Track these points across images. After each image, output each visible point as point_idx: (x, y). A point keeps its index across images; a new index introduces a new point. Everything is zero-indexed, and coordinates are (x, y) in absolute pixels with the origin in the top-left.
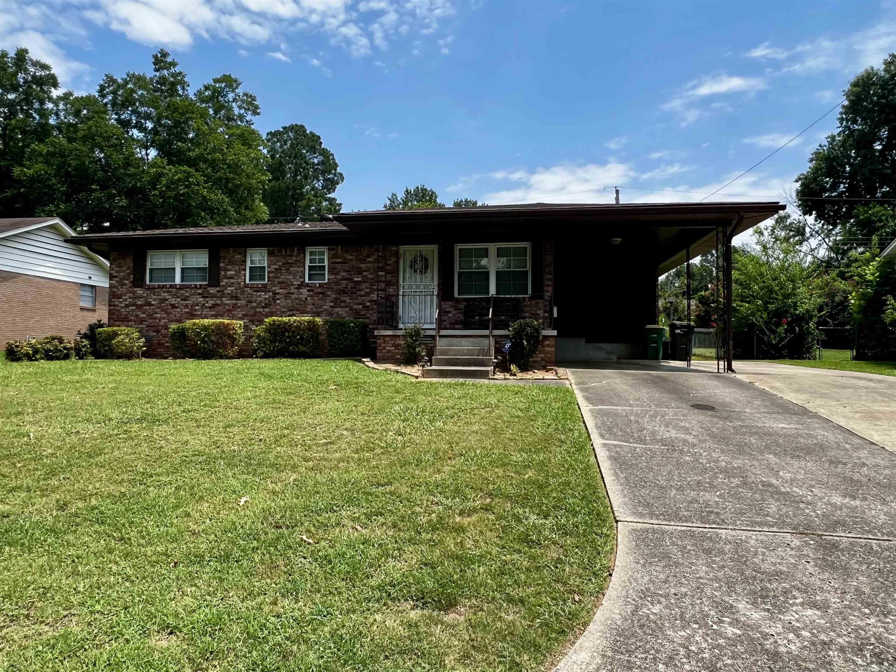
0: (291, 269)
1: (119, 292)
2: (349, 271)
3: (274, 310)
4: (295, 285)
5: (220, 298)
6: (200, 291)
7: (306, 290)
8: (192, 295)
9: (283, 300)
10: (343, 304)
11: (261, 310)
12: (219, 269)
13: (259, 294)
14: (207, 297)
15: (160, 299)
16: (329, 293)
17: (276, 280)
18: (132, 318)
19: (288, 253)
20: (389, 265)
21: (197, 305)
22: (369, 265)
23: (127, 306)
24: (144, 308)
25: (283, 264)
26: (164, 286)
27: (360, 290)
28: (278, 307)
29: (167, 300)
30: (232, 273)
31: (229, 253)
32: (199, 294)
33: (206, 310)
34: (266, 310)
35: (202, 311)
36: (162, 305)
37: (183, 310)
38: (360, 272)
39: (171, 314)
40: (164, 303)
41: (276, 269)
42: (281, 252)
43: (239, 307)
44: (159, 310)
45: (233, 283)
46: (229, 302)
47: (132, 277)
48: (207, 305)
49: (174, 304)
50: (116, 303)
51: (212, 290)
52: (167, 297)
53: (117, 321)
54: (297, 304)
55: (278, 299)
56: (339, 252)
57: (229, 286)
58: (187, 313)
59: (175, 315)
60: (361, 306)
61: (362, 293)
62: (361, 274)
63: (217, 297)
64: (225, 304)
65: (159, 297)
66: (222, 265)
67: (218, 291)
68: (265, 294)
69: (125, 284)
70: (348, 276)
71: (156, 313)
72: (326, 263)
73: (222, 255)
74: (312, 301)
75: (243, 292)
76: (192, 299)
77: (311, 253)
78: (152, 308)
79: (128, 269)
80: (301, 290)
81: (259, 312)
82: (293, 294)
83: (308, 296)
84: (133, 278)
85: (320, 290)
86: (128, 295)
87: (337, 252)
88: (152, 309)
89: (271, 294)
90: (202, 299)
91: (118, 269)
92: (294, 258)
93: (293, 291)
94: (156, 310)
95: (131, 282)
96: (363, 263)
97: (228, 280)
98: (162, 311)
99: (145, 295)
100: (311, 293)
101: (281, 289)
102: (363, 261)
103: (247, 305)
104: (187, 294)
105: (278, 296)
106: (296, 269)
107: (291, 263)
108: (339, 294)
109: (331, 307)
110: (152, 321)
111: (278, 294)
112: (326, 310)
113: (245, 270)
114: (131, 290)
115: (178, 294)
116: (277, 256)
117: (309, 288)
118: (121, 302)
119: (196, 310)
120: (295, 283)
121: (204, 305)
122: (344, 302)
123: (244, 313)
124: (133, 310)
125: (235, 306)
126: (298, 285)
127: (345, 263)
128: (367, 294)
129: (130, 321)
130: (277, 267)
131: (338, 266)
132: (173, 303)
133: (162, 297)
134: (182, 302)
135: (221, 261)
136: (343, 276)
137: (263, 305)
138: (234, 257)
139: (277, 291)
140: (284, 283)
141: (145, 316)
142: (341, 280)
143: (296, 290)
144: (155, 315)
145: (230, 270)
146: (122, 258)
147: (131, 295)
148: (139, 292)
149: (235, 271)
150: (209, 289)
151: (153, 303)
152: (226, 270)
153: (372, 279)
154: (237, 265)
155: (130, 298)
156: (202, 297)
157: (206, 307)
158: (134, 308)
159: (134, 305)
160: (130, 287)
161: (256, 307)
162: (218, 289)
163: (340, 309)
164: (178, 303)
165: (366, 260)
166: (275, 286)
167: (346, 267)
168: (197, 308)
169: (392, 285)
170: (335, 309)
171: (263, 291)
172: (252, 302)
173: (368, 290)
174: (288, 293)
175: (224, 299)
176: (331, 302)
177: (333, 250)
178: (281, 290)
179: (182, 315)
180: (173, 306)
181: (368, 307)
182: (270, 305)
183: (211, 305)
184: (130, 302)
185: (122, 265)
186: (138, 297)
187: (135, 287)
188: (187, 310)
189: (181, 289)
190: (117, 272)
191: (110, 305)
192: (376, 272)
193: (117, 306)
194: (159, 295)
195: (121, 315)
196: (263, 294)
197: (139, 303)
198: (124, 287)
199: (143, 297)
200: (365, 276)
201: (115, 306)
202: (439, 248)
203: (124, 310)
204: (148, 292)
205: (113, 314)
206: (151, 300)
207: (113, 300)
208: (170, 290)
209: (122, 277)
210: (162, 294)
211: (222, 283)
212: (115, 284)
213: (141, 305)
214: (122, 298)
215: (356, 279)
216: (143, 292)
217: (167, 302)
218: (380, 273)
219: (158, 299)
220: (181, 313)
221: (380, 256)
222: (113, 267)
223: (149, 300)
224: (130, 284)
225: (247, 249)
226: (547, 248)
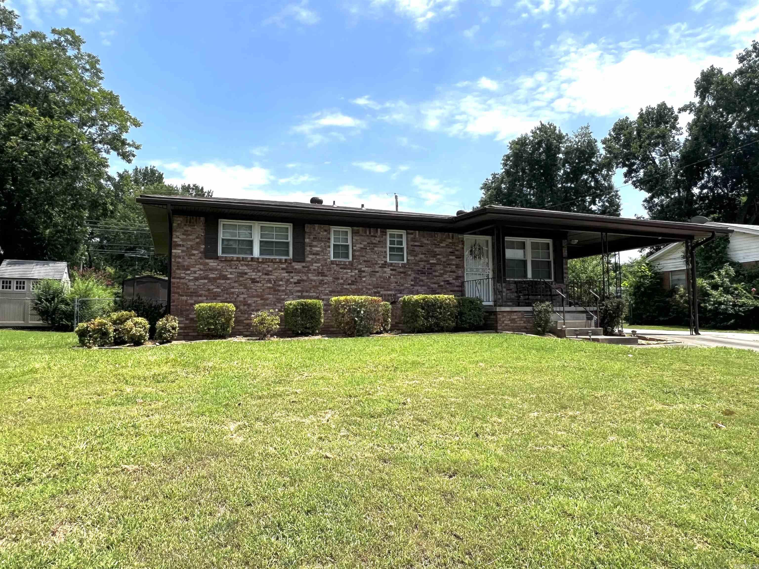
0: (376, 249)
1: (186, 263)
2: (425, 254)
3: (360, 287)
4: (379, 264)
5: (306, 273)
6: (284, 266)
7: (389, 269)
8: (276, 269)
9: (368, 277)
10: (421, 283)
11: (348, 287)
12: (304, 243)
13: (345, 271)
14: (292, 272)
15: (238, 273)
16: (409, 273)
17: (361, 258)
18: (203, 292)
19: (372, 234)
20: (457, 250)
21: (281, 280)
22: (442, 249)
23: (196, 279)
24: (218, 281)
25: (368, 243)
26: (243, 259)
27: (435, 271)
28: (364, 284)
29: (246, 274)
30: (318, 249)
31: (314, 229)
32: (283, 269)
33: (291, 285)
34: (353, 286)
35: (287, 286)
36: (241, 279)
37: (265, 285)
38: (435, 255)
39: (251, 288)
40: (243, 277)
41: (361, 248)
42: (366, 233)
43: (326, 283)
44: (236, 285)
45: (319, 260)
46: (315, 278)
47: (203, 246)
48: (292, 280)
49: (254, 279)
50: (182, 275)
51: (298, 266)
52: (246, 271)
53: (182, 296)
54: (382, 282)
55: (364, 277)
56: (417, 236)
57: (316, 262)
58: (270, 288)
59: (256, 290)
60: (436, 286)
61: (437, 274)
62: (436, 257)
63: (303, 272)
64: (312, 280)
65: (237, 270)
66: (307, 240)
67: (303, 267)
68: (351, 272)
69: (194, 255)
70: (425, 259)
71: (233, 287)
72: (404, 245)
73: (307, 230)
74: (395, 280)
75: (330, 270)
76: (276, 274)
77: (392, 236)
79: (197, 238)
80: (385, 269)
81: (346, 289)
82: (378, 272)
83: (391, 275)
84: (205, 248)
85: (401, 270)
86: (197, 266)
87: (415, 236)
88: (229, 284)
89: (357, 271)
90: (286, 274)
91: (185, 237)
92: (378, 239)
93: (377, 270)
94: (233, 285)
95: (201, 252)
96: (436, 247)
97: (314, 257)
98: (241, 285)
99: (219, 267)
100: (394, 272)
101: (366, 267)
102: (437, 246)
103: (334, 282)
104: (270, 269)
105: (364, 274)
106: (380, 249)
107: (375, 244)
108: (418, 274)
109: (412, 285)
110: (228, 296)
111: (364, 271)
112: (407, 288)
113: (329, 247)
114: (201, 261)
115: (259, 268)
116: (362, 236)
117: (392, 268)
118: (189, 274)
119: (280, 285)
120: (379, 262)
121: (288, 280)
122: (422, 281)
123: (331, 289)
124: (204, 284)
125: (321, 283)
126: (382, 264)
127: (422, 246)
128: (441, 275)
129: (201, 296)
130: (362, 246)
131: (417, 249)
132: (253, 277)
133: (240, 271)
134: (264, 277)
135: (307, 236)
136: (421, 258)
137: (350, 282)
138: (319, 233)
139: (363, 269)
140: (369, 261)
141: (219, 290)
142: (419, 261)
143: (380, 269)
144: (232, 290)
145: (316, 246)
146: (190, 226)
147: (202, 267)
148: (211, 264)
149: (321, 247)
150: (293, 264)
151: (228, 276)
152: (311, 246)
153: (444, 262)
154: (323, 241)
155: (201, 270)
156: (287, 272)
157: (291, 283)
158: (206, 281)
159: (205, 279)
160: (201, 258)
161: (343, 284)
162: (304, 264)
163: (420, 288)
164: (260, 277)
165: (439, 245)
166: (361, 264)
167: (423, 249)
168: (281, 283)
169: (460, 268)
170: (415, 288)
171: (348, 269)
172: (338, 279)
173: (442, 272)
174: (373, 272)
175: (310, 275)
176: (412, 281)
177: (412, 234)
178: (367, 269)
179: (263, 290)
180: (254, 281)
181: (442, 286)
182: (357, 282)
183: (296, 281)
184: (200, 274)
185: (189, 233)
186: (210, 270)
187: (206, 258)
188: (269, 285)
189: (263, 263)
190: (183, 240)
191: (174, 278)
192: (448, 256)
193: (183, 279)
194: (236, 268)
195: (189, 289)
196: (350, 271)
197: (211, 276)
198: (192, 257)
199: (217, 270)
200: (439, 259)
201: (180, 278)
202: (493, 239)
203: (193, 284)
204: (222, 264)
205: (178, 288)
206: (227, 273)
207: (178, 271)
208: (250, 263)
209: (189, 246)
210: (241, 268)
211: (308, 259)
212: (180, 254)
213: (214, 278)
214: (189, 270)
215: (431, 261)
216: (216, 264)
217: (247, 276)
218: (451, 257)
219: (235, 273)
220: (263, 288)
221: (450, 243)
222: (178, 234)
223: (224, 273)
224: (200, 255)
225: (331, 227)
226: (563, 245)
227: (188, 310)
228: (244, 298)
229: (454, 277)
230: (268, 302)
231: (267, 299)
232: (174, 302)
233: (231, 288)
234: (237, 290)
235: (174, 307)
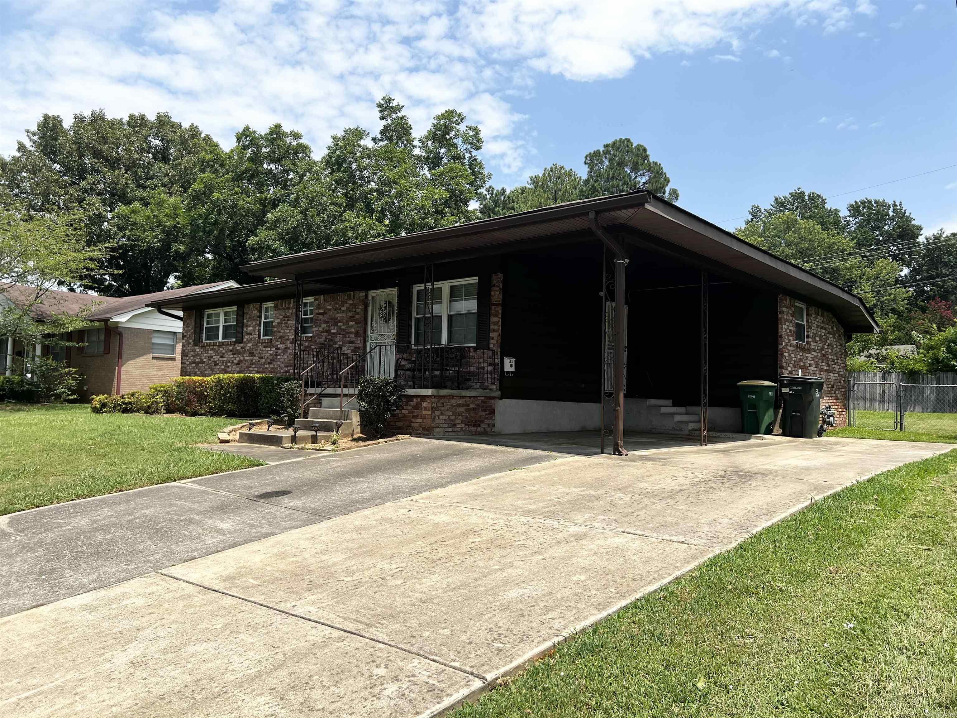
0: (289, 322)
1: (187, 351)
2: (328, 322)
3: (276, 366)
4: (291, 339)
5: (243, 354)
6: (231, 348)
8: (227, 351)
9: (282, 355)
11: (268, 366)
12: (242, 325)
13: (267, 349)
14: (235, 354)
15: (209, 357)
16: (313, 347)
17: (278, 334)
19: (287, 306)
20: (358, 314)
22: (343, 315)
23: (191, 364)
24: (200, 365)
25: (283, 317)
27: (335, 343)
28: (278, 363)
30: (251, 328)
31: (250, 309)
32: (231, 351)
33: (234, 366)
34: (271, 365)
35: (232, 367)
37: (221, 367)
40: (210, 360)
41: (279, 323)
42: (283, 306)
45: (251, 339)
46: (248, 358)
47: (196, 335)
48: (235, 361)
50: (185, 361)
51: (238, 347)
55: (279, 355)
56: (322, 302)
57: (249, 342)
58: (223, 369)
60: (336, 361)
61: (337, 346)
63: (241, 353)
64: (246, 361)
66: (245, 321)
67: (242, 348)
68: (271, 350)
69: (190, 343)
70: (327, 328)
71: (206, 370)
73: (246, 310)
76: (227, 356)
79: (192, 328)
81: (266, 368)
82: (289, 348)
84: (196, 337)
85: (307, 344)
86: (191, 353)
87: (320, 302)
89: (274, 349)
90: (231, 356)
91: (187, 329)
92: (291, 311)
93: (288, 345)
95: (193, 341)
96: (338, 313)
97: (248, 337)
99: (201, 353)
101: (281, 344)
102: (338, 310)
103: (259, 361)
104: (224, 351)
105: (279, 352)
106: (292, 322)
107: (288, 316)
108: (321, 347)
111: (279, 349)
113: (260, 325)
114: (193, 348)
116: (280, 309)
118: (188, 360)
119: (228, 367)
120: (290, 337)
121: (233, 361)
123: (257, 369)
124: (194, 368)
125: (252, 363)
127: (326, 313)
130: (279, 321)
131: (321, 317)
132: (216, 360)
133: (210, 355)
134: (221, 359)
135: (244, 317)
136: (324, 328)
137: (269, 361)
138: (252, 312)
139: (279, 346)
140: (283, 337)
142: (322, 332)
145: (250, 326)
146: (190, 319)
147: (193, 353)
148: (197, 350)
149: (254, 326)
150: (236, 345)
151: (204, 360)
152: (247, 326)
153: (344, 330)
154: (255, 320)
155: (192, 356)
156: (233, 354)
157: (234, 363)
158: (195, 365)
160: (193, 346)
161: (265, 364)
162: (242, 345)
165: (340, 309)
166: (277, 341)
167: (326, 317)
168: (229, 363)
169: (361, 336)
171: (269, 347)
172: (262, 358)
173: (341, 343)
174: (286, 348)
175: (245, 356)
176: (315, 356)
177: (317, 300)
178: (281, 346)
180: (216, 364)
181: (341, 361)
182: (274, 361)
183: (238, 362)
184: (193, 360)
185: (189, 325)
186: (196, 355)
188: (223, 367)
190: (186, 331)
191: (182, 363)
192: (348, 322)
193: (185, 364)
195: (187, 372)
196: (269, 349)
197: (197, 360)
198: (190, 345)
199: (199, 355)
200: (340, 326)
202: (397, 291)
203: (189, 368)
204: (202, 350)
205: (184, 371)
206: (203, 358)
207: (184, 358)
209: (189, 336)
211: (245, 340)
212: (185, 343)
213: (197, 363)
215: (333, 331)
218: (351, 323)
219: (207, 357)
221: (351, 305)
224: (193, 343)
225: (263, 303)
226: (494, 282)
229: (353, 349)
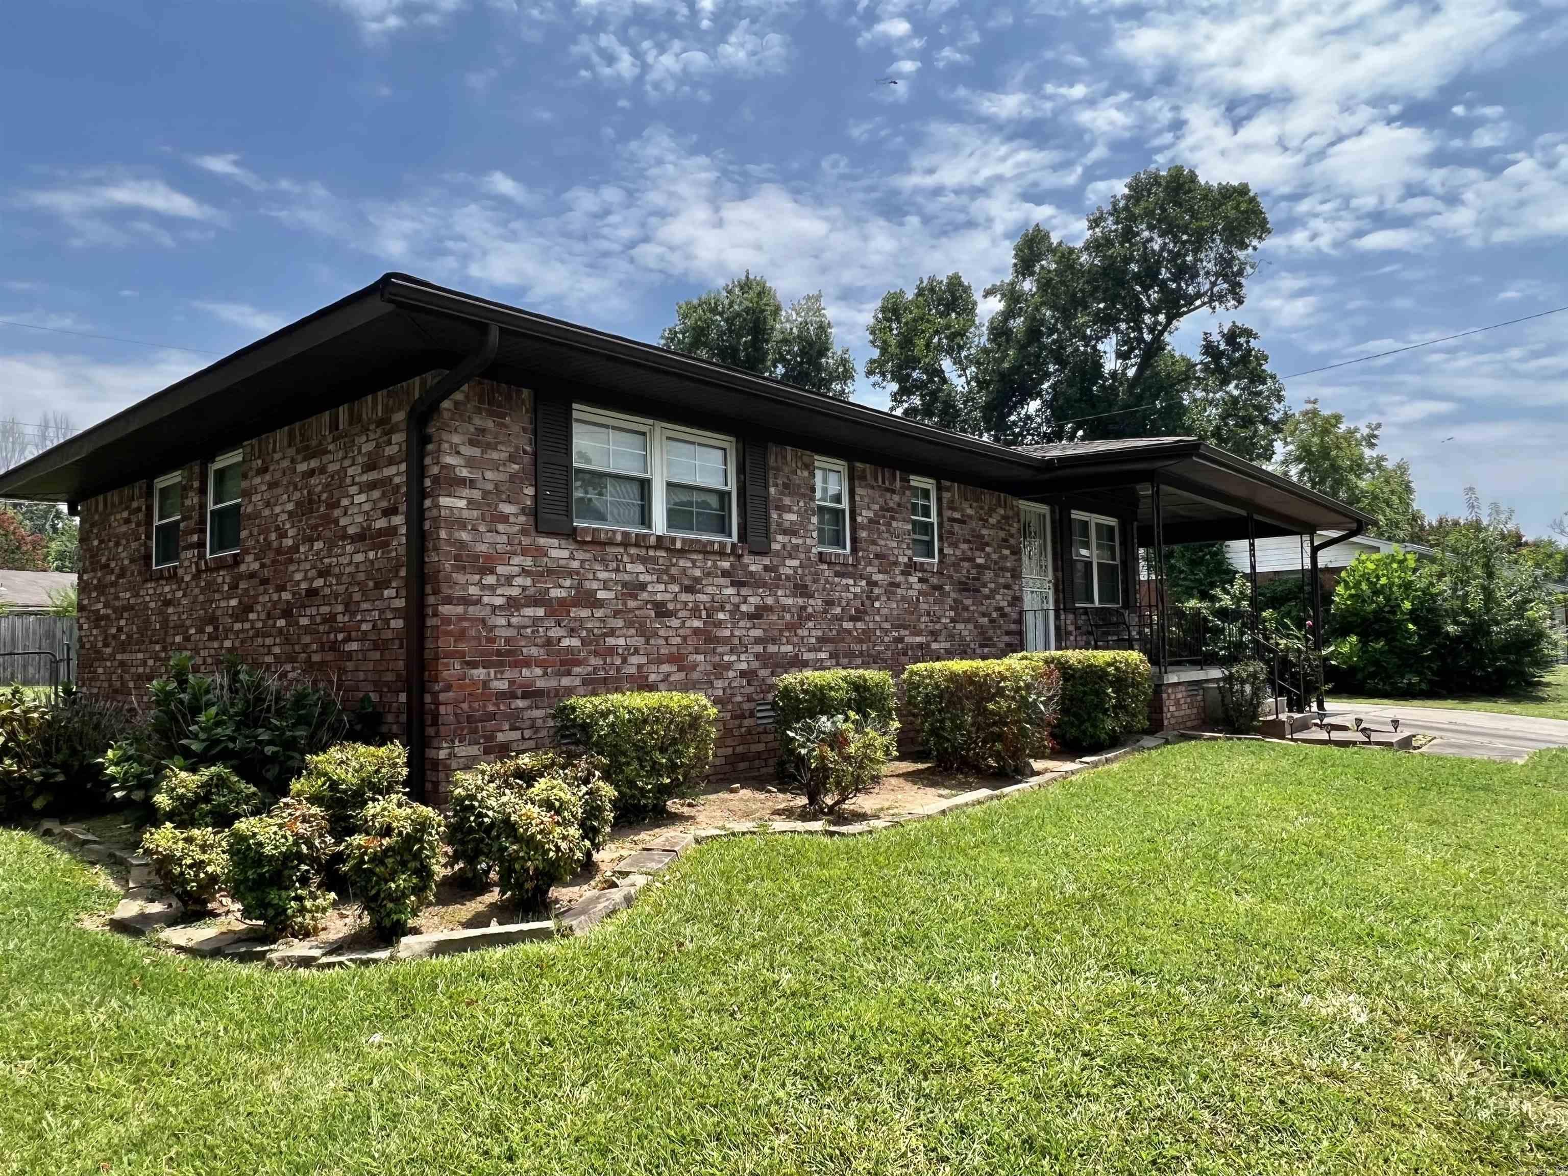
0: (894, 524)
1: (482, 548)
2: (968, 541)
3: (871, 626)
4: (900, 564)
5: (772, 587)
6: (726, 565)
7: (916, 579)
8: (709, 574)
9: (883, 600)
10: (964, 615)
11: (851, 625)
12: (765, 500)
13: (844, 581)
14: (744, 584)
15: (625, 585)
16: (948, 588)
17: (871, 548)
18: (534, 651)
19: (887, 484)
20: (1012, 536)
21: (722, 608)
22: (992, 532)
23: (513, 604)
24: (574, 612)
25: (882, 509)
26: (638, 541)
27: (984, 585)
28: (877, 619)
29: (643, 586)
30: (793, 517)
31: (785, 458)
32: (725, 574)
33: (742, 624)
34: (859, 625)
35: (735, 626)
36: (631, 604)
37: (688, 624)
38: (982, 545)
39: (655, 634)
40: (635, 597)
41: (871, 521)
42: (876, 479)
43: (810, 617)
44: (620, 623)
45: (795, 548)
46: (789, 601)
47: (530, 491)
48: (744, 608)
49: (663, 604)
50: (473, 590)
51: (755, 565)
52: (642, 578)
53: (474, 665)
54: (905, 612)
55: (877, 598)
56: (957, 496)
57: (791, 557)
58: (696, 631)
59: (666, 639)
60: (986, 620)
61: (986, 591)
62: (983, 550)
63: (766, 585)
64: (783, 608)
65: (620, 576)
66: (771, 491)
67: (766, 568)
68: (855, 585)
69: (505, 519)
70: (969, 554)
71: (612, 633)
72: (934, 519)
73: (770, 460)
74: (926, 607)
75: (816, 577)
76: (709, 590)
77: (913, 492)
78: (599, 613)
79: (512, 459)
80: (911, 579)
81: (847, 630)
82: (898, 586)
83: (920, 593)
84: (535, 498)
85: (934, 581)
86: (516, 560)
87: (953, 495)
88: (602, 620)
89: (864, 583)
90: (730, 591)
91: (476, 452)
92: (897, 498)
93: (897, 580)
94: (611, 623)
95: (523, 511)
96: (983, 526)
97: (786, 539)
98: (629, 625)
99: (575, 564)
100: (923, 587)
101: (879, 571)
102: (985, 522)
103: (825, 611)
104: (697, 573)
105: (877, 591)
106: (900, 525)
107: (892, 510)
108: (960, 591)
110: (599, 662)
111: (876, 584)
112: (945, 626)
113: (814, 512)
114: (526, 541)
115: (673, 571)
116: (871, 486)
118: (492, 588)
119: (719, 624)
120: (900, 559)
121: (737, 606)
122: (966, 609)
123: (820, 633)
124: (536, 622)
125: (803, 616)
126: (905, 565)
127: (964, 522)
128: (992, 594)
129: (527, 663)
130: (872, 515)
131: (957, 528)
132: (659, 597)
133: (627, 577)
134: (684, 597)
135: (771, 478)
136: (963, 552)
137: (854, 612)
138: (795, 472)
139: (874, 578)
140: (884, 557)
141: (575, 642)
142: (961, 560)
143: (902, 578)
144: (611, 641)
145: (789, 509)
146: (491, 414)
147: (528, 562)
148: (554, 553)
149: (798, 513)
150: (746, 559)
151: (601, 595)
152: (780, 508)
153: (995, 563)
154: (801, 495)
155: (525, 572)
156: (733, 584)
157: (743, 616)
158: (540, 612)
159: (535, 602)
160: (524, 532)
161: (842, 619)
162: (766, 561)
163: (963, 626)
164: (674, 599)
165: (987, 520)
166: (870, 564)
167: (966, 530)
168: (721, 616)
169: (1017, 577)
170: (956, 626)
171: (849, 576)
172: (833, 603)
173: (993, 586)
174: (890, 584)
175: (780, 593)
176: (951, 608)
177: (947, 489)
178: (881, 576)
179: (685, 638)
180: (662, 611)
181: (993, 621)
182: (865, 612)
183: (752, 609)
184: (524, 589)
185: (489, 438)
186: (550, 572)
187: (539, 532)
188: (697, 623)
189: (682, 552)
190: (470, 463)
191: (449, 600)
192: (1000, 547)
193: (479, 602)
194: (617, 570)
195: (491, 640)
196: (851, 582)
197: (555, 593)
198: (501, 528)
199: (570, 573)
200: (988, 555)
201: (466, 601)
202: (1052, 512)
203: (503, 622)
204: (580, 555)
205: (461, 635)
206: (595, 585)
207: (460, 578)
208: (651, 553)
209: (490, 487)
210: (629, 567)
211: (776, 546)
212: (466, 514)
213: (561, 602)
214: (492, 572)
215: (978, 561)
216: (565, 554)
217: (645, 596)
218: (1004, 552)
219: (617, 582)
220: (682, 632)
221: (1002, 517)
222: (456, 439)
223: (588, 585)
224: (522, 519)
225: (816, 457)
227: (492, 716)
228: (640, 667)
229: (1009, 599)
230: (695, 675)
231: (694, 667)
232: (448, 688)
233: (605, 635)
234: (621, 641)
235: (450, 709)
